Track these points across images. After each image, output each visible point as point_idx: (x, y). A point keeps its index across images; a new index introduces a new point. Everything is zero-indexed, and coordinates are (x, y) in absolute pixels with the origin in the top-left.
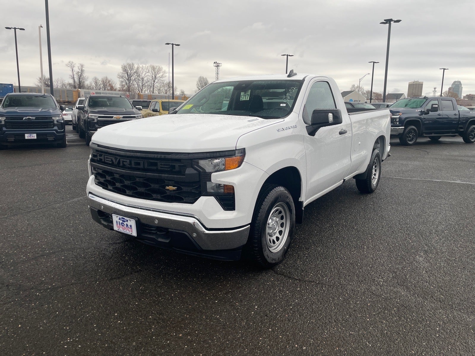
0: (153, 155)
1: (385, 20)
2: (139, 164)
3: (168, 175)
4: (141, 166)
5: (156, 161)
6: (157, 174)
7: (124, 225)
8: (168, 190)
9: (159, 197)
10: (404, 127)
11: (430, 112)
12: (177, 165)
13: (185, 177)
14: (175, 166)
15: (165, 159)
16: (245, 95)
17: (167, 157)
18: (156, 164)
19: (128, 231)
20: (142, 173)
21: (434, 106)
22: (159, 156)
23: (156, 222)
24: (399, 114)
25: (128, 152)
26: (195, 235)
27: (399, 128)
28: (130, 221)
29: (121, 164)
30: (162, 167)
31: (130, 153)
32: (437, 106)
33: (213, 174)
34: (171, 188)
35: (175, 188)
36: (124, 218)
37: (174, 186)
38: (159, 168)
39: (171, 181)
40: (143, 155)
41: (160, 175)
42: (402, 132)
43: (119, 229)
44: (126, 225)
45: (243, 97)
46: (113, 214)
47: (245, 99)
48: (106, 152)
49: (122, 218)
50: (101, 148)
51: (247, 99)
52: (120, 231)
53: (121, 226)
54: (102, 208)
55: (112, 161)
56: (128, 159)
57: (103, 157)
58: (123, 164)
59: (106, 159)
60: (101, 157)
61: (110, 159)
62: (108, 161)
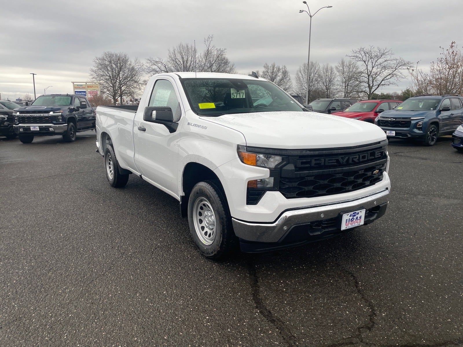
2: (365, 157)
5: (374, 151)
6: (373, 163)
7: (354, 219)
8: (375, 174)
9: (369, 182)
10: (67, 124)
11: (80, 109)
19: (356, 224)
20: (365, 165)
21: (83, 103)
22: (376, 146)
23: (375, 203)
24: (60, 111)
27: (63, 126)
28: (361, 212)
29: (350, 161)
30: (378, 155)
32: (85, 103)
34: (376, 171)
35: (378, 171)
36: (356, 213)
38: (376, 157)
39: (377, 166)
40: (368, 148)
41: (375, 162)
42: (66, 129)
43: (347, 227)
44: (356, 218)
45: (235, 95)
46: (344, 214)
47: (240, 97)
48: (329, 153)
49: (354, 213)
50: (319, 152)
51: (243, 97)
52: (348, 228)
53: (350, 222)
54: (322, 216)
55: (338, 161)
56: (357, 155)
57: (323, 160)
58: (353, 161)
59: (329, 162)
60: (318, 162)
61: (334, 160)
62: (332, 163)
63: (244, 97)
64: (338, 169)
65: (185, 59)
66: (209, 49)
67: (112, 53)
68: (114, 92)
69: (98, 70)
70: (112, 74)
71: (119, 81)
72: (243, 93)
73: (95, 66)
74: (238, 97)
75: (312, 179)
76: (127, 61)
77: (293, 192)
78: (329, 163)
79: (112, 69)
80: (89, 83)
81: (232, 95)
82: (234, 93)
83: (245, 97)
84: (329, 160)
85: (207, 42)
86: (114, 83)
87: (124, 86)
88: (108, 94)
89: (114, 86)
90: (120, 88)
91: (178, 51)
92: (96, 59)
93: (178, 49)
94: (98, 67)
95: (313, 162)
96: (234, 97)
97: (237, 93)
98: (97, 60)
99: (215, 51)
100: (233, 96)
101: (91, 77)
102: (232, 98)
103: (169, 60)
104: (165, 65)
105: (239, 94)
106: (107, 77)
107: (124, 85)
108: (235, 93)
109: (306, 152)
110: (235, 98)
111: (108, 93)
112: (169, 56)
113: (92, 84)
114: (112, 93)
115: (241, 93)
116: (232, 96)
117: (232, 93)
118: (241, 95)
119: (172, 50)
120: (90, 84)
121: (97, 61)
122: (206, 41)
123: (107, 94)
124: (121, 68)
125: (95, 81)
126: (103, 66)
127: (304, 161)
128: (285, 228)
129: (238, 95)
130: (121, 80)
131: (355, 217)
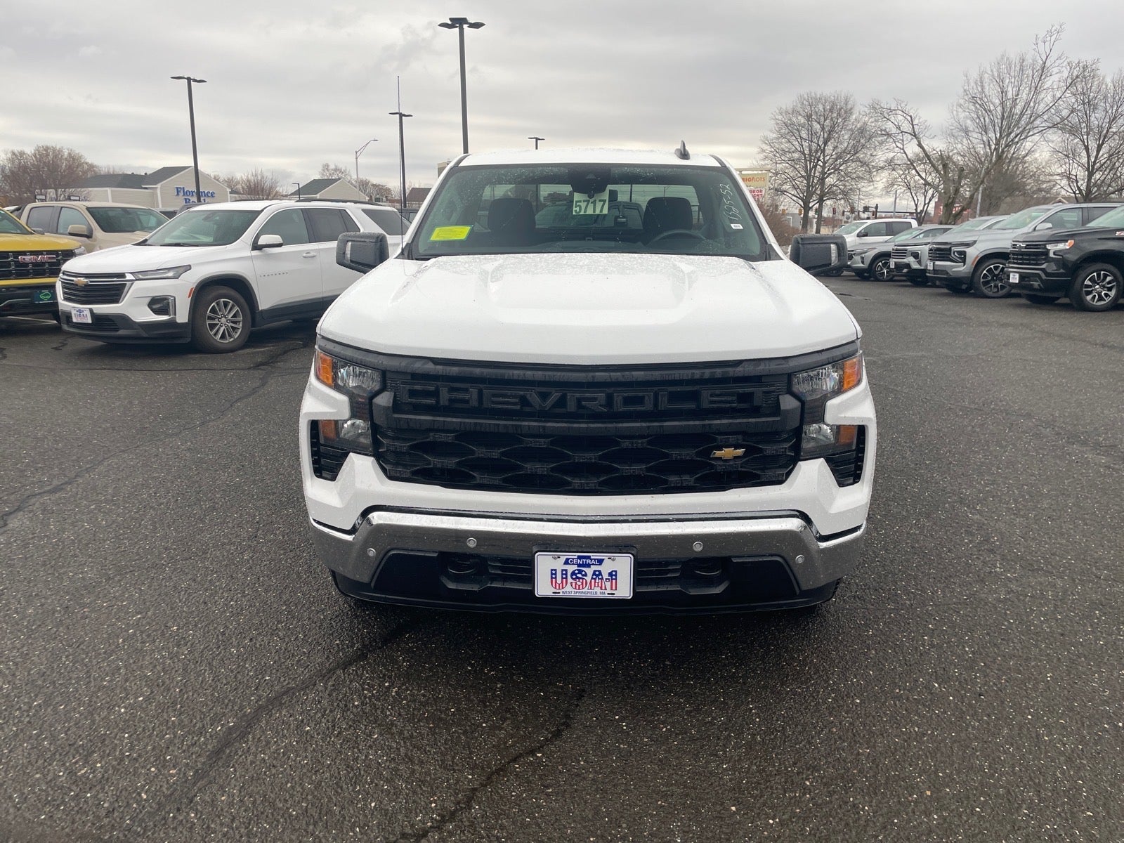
0: (690, 372)
1: (451, 19)
2: (640, 400)
3: (731, 421)
4: (648, 406)
5: (696, 388)
6: (697, 423)
7: (586, 575)
8: (720, 459)
9: (688, 479)
12: (758, 391)
13: (778, 419)
14: (752, 394)
15: (723, 380)
16: (592, 200)
17: (731, 374)
18: (695, 396)
19: (598, 590)
20: (648, 424)
22: (707, 373)
23: (698, 547)
25: (602, 371)
26: (799, 558)
28: (613, 560)
29: (571, 406)
30: (715, 402)
31: (607, 374)
33: (829, 403)
34: (727, 453)
35: (741, 451)
36: (588, 557)
37: (736, 447)
38: (706, 405)
39: (731, 435)
40: (656, 375)
41: (707, 422)
43: (560, 591)
44: (594, 574)
45: (583, 205)
46: (538, 553)
47: (594, 211)
48: (494, 377)
49: (579, 557)
50: (462, 369)
51: (601, 211)
52: (561, 595)
53: (570, 580)
54: (472, 543)
55: (524, 401)
56: (601, 392)
57: (474, 393)
58: (579, 406)
59: (493, 399)
60: (460, 396)
61: (514, 397)
62: (504, 403)
63: (605, 211)
64: (527, 423)
65: (1010, 95)
66: (1048, 64)
67: (818, 96)
68: (808, 191)
69: (778, 138)
70: (810, 146)
71: (821, 164)
72: (604, 201)
73: (773, 129)
74: (590, 212)
75: (450, 440)
76: (849, 112)
77: (405, 466)
78: (493, 403)
79: (812, 133)
80: (746, 170)
81: (576, 207)
82: (580, 202)
83: (607, 213)
84: (494, 395)
85: (1041, 44)
86: (811, 169)
87: (831, 176)
88: (793, 195)
89: (808, 177)
90: (822, 180)
91: (993, 75)
92: (777, 111)
93: (992, 71)
94: (779, 132)
95: (445, 396)
96: (580, 211)
97: (588, 201)
98: (781, 114)
99: (1065, 71)
100: (578, 209)
101: (762, 156)
102: (574, 213)
103: (962, 101)
104: (911, 116)
105: (594, 203)
106: (796, 155)
107: (834, 173)
108: (584, 201)
109: (424, 364)
110: (582, 213)
111: (793, 193)
112: (965, 91)
113: (760, 172)
114: (803, 194)
115: (597, 201)
116: (574, 209)
117: (577, 202)
118: (599, 205)
119: (974, 75)
120: (755, 172)
121: (780, 117)
122: (1040, 41)
123: (790, 195)
124: (830, 132)
125: (769, 166)
126: (790, 129)
127: (418, 387)
128: (372, 552)
129: (591, 206)
130: (828, 160)
131: (589, 571)
